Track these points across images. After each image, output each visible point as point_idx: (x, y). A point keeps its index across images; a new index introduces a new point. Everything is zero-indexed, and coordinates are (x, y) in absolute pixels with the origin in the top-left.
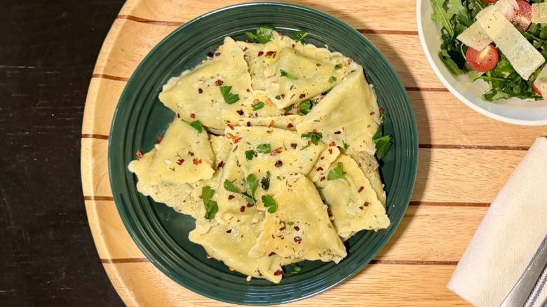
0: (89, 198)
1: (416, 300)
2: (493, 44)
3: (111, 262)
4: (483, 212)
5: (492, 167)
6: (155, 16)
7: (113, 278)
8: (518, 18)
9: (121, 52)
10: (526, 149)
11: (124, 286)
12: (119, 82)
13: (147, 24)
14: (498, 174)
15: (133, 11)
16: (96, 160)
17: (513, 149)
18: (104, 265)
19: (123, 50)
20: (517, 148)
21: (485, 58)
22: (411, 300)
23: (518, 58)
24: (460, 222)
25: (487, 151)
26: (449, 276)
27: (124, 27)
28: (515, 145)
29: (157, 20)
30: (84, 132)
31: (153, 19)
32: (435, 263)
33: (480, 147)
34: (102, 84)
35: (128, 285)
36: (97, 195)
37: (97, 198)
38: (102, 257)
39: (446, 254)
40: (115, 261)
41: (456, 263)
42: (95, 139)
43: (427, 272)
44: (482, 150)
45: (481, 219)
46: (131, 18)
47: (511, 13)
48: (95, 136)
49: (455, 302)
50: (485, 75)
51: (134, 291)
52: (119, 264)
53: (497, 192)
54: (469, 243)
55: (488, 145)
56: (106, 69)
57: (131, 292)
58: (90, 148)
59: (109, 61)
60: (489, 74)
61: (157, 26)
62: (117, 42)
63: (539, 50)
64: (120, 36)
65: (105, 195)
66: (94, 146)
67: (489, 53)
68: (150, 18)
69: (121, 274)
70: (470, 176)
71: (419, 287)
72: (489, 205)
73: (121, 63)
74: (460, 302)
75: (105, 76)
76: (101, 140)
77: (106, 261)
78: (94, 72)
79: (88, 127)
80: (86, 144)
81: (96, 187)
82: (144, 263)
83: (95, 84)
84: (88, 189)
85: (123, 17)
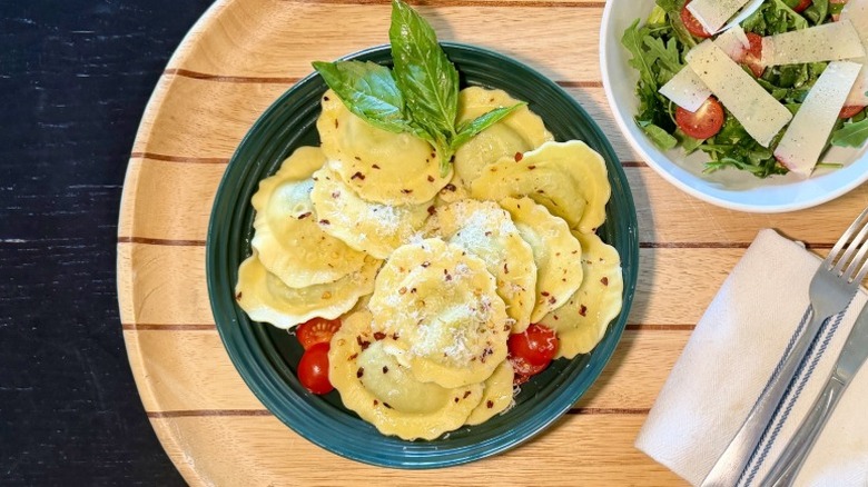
0: (128, 327)
1: (590, 465)
2: (713, 97)
3: (161, 416)
4: (685, 338)
5: (698, 273)
6: (218, 70)
7: (163, 438)
8: (749, 59)
9: (170, 121)
10: (746, 246)
11: (179, 450)
12: (168, 162)
13: (206, 81)
14: (706, 283)
15: (185, 63)
16: (138, 274)
17: (727, 246)
18: (152, 420)
19: (173, 118)
20: (733, 245)
21: (705, 117)
22: (583, 465)
23: (751, 115)
24: (651, 352)
25: (689, 251)
26: (637, 431)
27: (174, 87)
28: (730, 241)
29: (220, 74)
30: (121, 233)
31: (214, 74)
32: (617, 411)
33: (680, 245)
34: (144, 166)
35: (184, 448)
36: (141, 322)
37: (139, 327)
38: (148, 408)
39: (633, 399)
41: (646, 411)
42: (136, 244)
43: (606, 424)
44: (682, 250)
45: (682, 347)
46: (183, 73)
47: (738, 53)
49: (646, 467)
50: (705, 143)
51: (193, 455)
52: (172, 419)
53: (704, 309)
54: (665, 382)
55: (691, 241)
56: (149, 146)
58: (129, 256)
59: (153, 133)
60: (711, 141)
61: (221, 83)
62: (164, 106)
63: (783, 102)
64: (168, 98)
65: (151, 322)
66: (135, 253)
67: (709, 111)
68: (209, 73)
69: (174, 432)
70: (666, 286)
71: (596, 446)
72: (693, 327)
73: (172, 137)
74: (654, 467)
75: (148, 156)
76: (145, 245)
77: (154, 415)
78: (134, 150)
79: (125, 226)
80: (124, 252)
81: (138, 312)
82: (208, 417)
83: (134, 167)
84: (127, 314)
85: (172, 72)
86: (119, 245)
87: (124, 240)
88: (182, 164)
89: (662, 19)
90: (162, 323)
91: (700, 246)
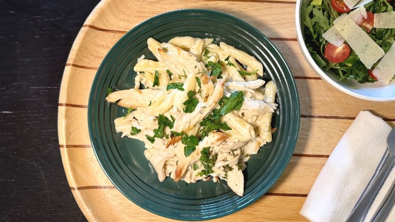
0: (62, 146)
2: (345, 43)
3: (76, 189)
7: (78, 200)
8: (364, 24)
9: (85, 49)
11: (85, 206)
12: (83, 69)
13: (102, 32)
15: (93, 22)
16: (68, 121)
18: (72, 191)
19: (86, 48)
20: (345, 118)
21: (340, 52)
23: (364, 52)
27: (87, 34)
29: (108, 29)
30: (60, 102)
31: (106, 29)
33: (320, 117)
34: (72, 70)
35: (87, 205)
36: (68, 144)
37: (67, 146)
38: (71, 185)
40: (79, 189)
42: (67, 107)
44: (321, 119)
46: (92, 27)
47: (360, 21)
48: (67, 105)
50: (335, 65)
51: (91, 208)
52: (82, 191)
55: (325, 115)
56: (75, 61)
57: (90, 210)
58: (64, 113)
59: (77, 55)
62: (82, 42)
63: (381, 46)
64: (84, 38)
65: (73, 144)
66: (67, 111)
67: (343, 49)
68: (103, 28)
73: (85, 57)
75: (74, 65)
76: (71, 108)
77: (74, 189)
78: (68, 62)
79: (62, 99)
80: (62, 110)
81: (67, 139)
82: (98, 189)
83: (67, 70)
84: (62, 140)
85: (86, 26)
86: (59, 107)
87: (61, 105)
88: (90, 70)
89: (320, 3)
90: (78, 144)
91: (330, 117)
